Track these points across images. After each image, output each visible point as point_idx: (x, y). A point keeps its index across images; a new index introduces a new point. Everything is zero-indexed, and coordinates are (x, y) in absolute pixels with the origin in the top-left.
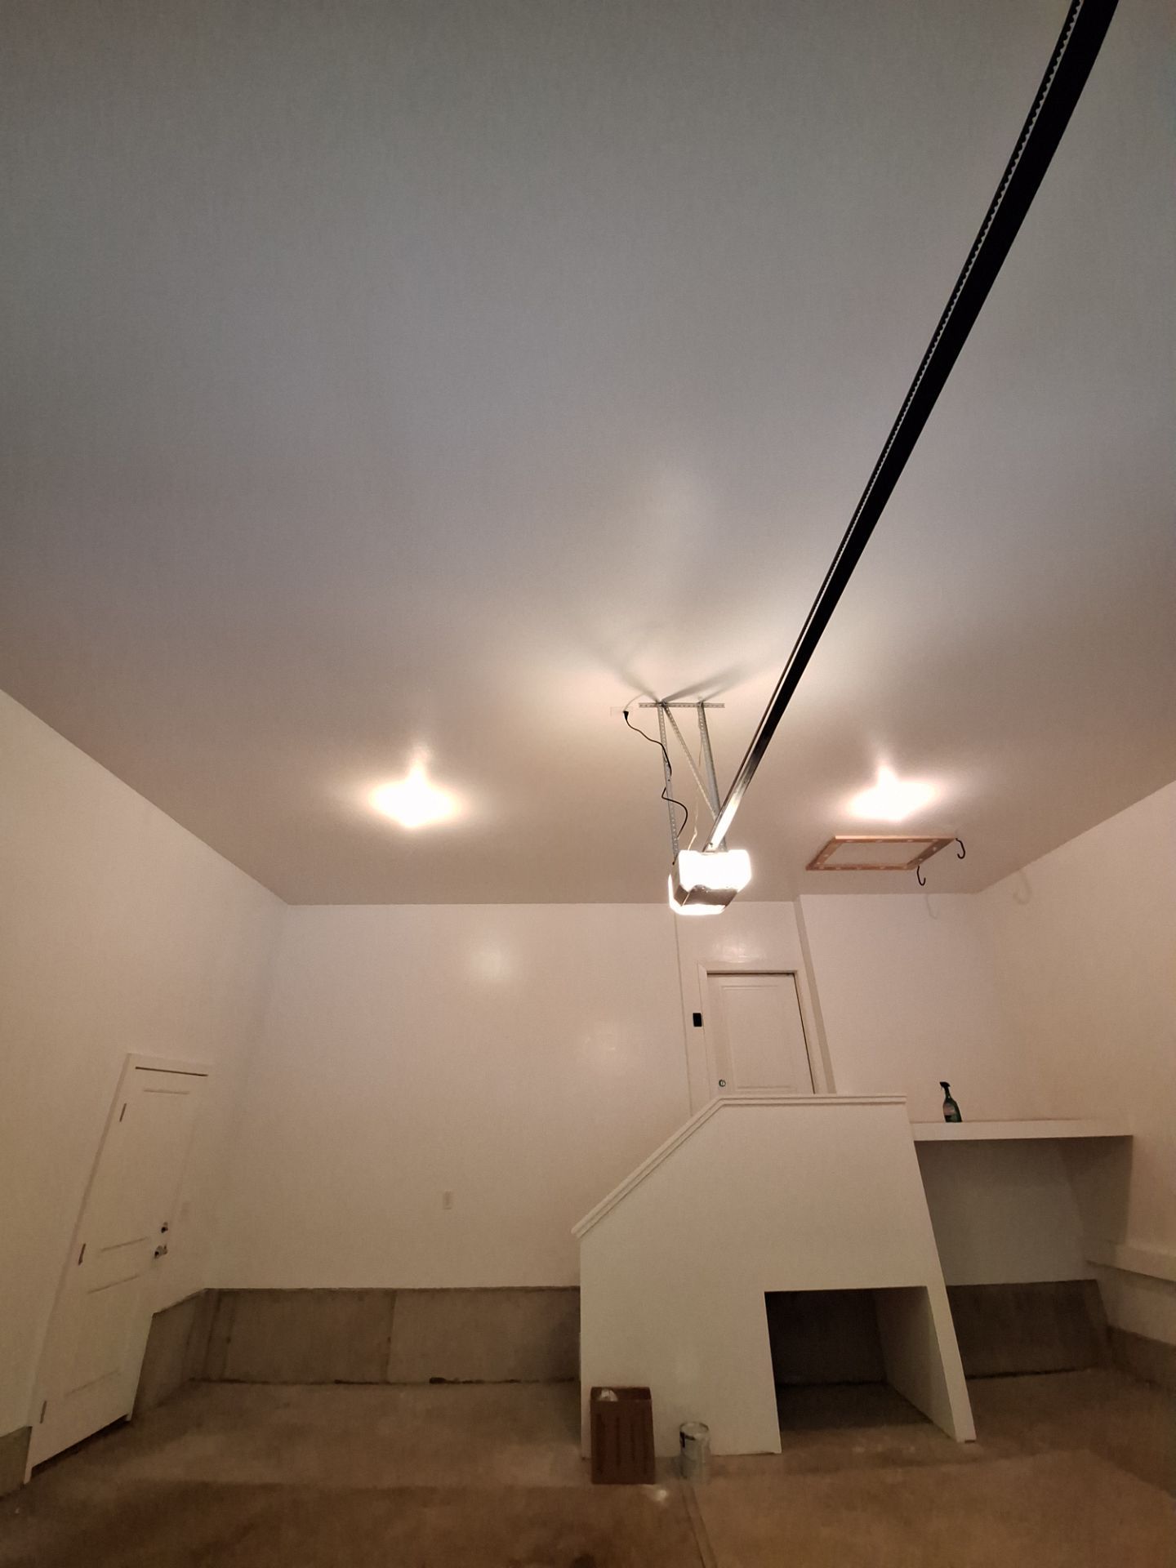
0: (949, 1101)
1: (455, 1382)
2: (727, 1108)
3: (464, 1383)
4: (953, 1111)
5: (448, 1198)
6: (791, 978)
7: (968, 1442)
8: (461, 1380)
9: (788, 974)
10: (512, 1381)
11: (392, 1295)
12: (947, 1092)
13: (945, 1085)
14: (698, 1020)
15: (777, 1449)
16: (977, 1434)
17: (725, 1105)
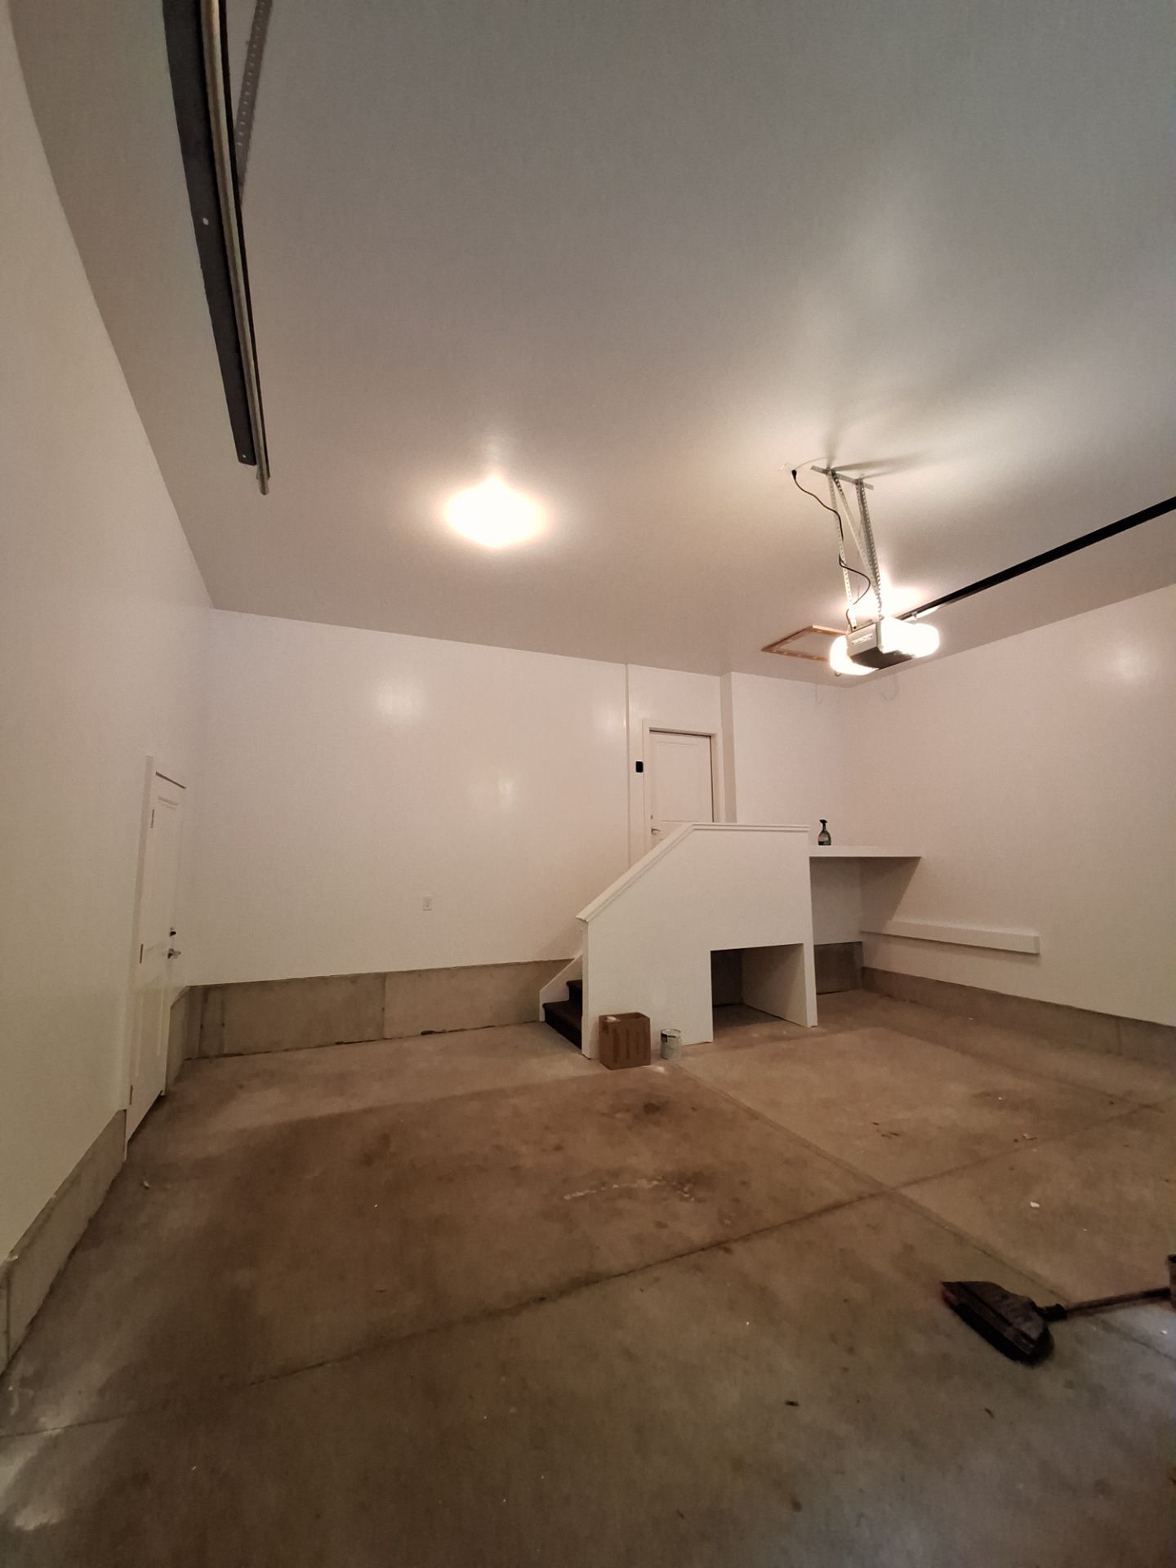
0: (824, 832)
1: (443, 1032)
2: (697, 832)
3: (450, 1032)
4: (827, 839)
5: (427, 904)
6: (708, 740)
7: (813, 1027)
8: (448, 1030)
9: (706, 736)
10: (489, 1027)
11: (383, 977)
12: (824, 825)
13: (824, 822)
14: (640, 767)
15: (711, 1039)
16: (818, 1022)
17: (696, 829)
